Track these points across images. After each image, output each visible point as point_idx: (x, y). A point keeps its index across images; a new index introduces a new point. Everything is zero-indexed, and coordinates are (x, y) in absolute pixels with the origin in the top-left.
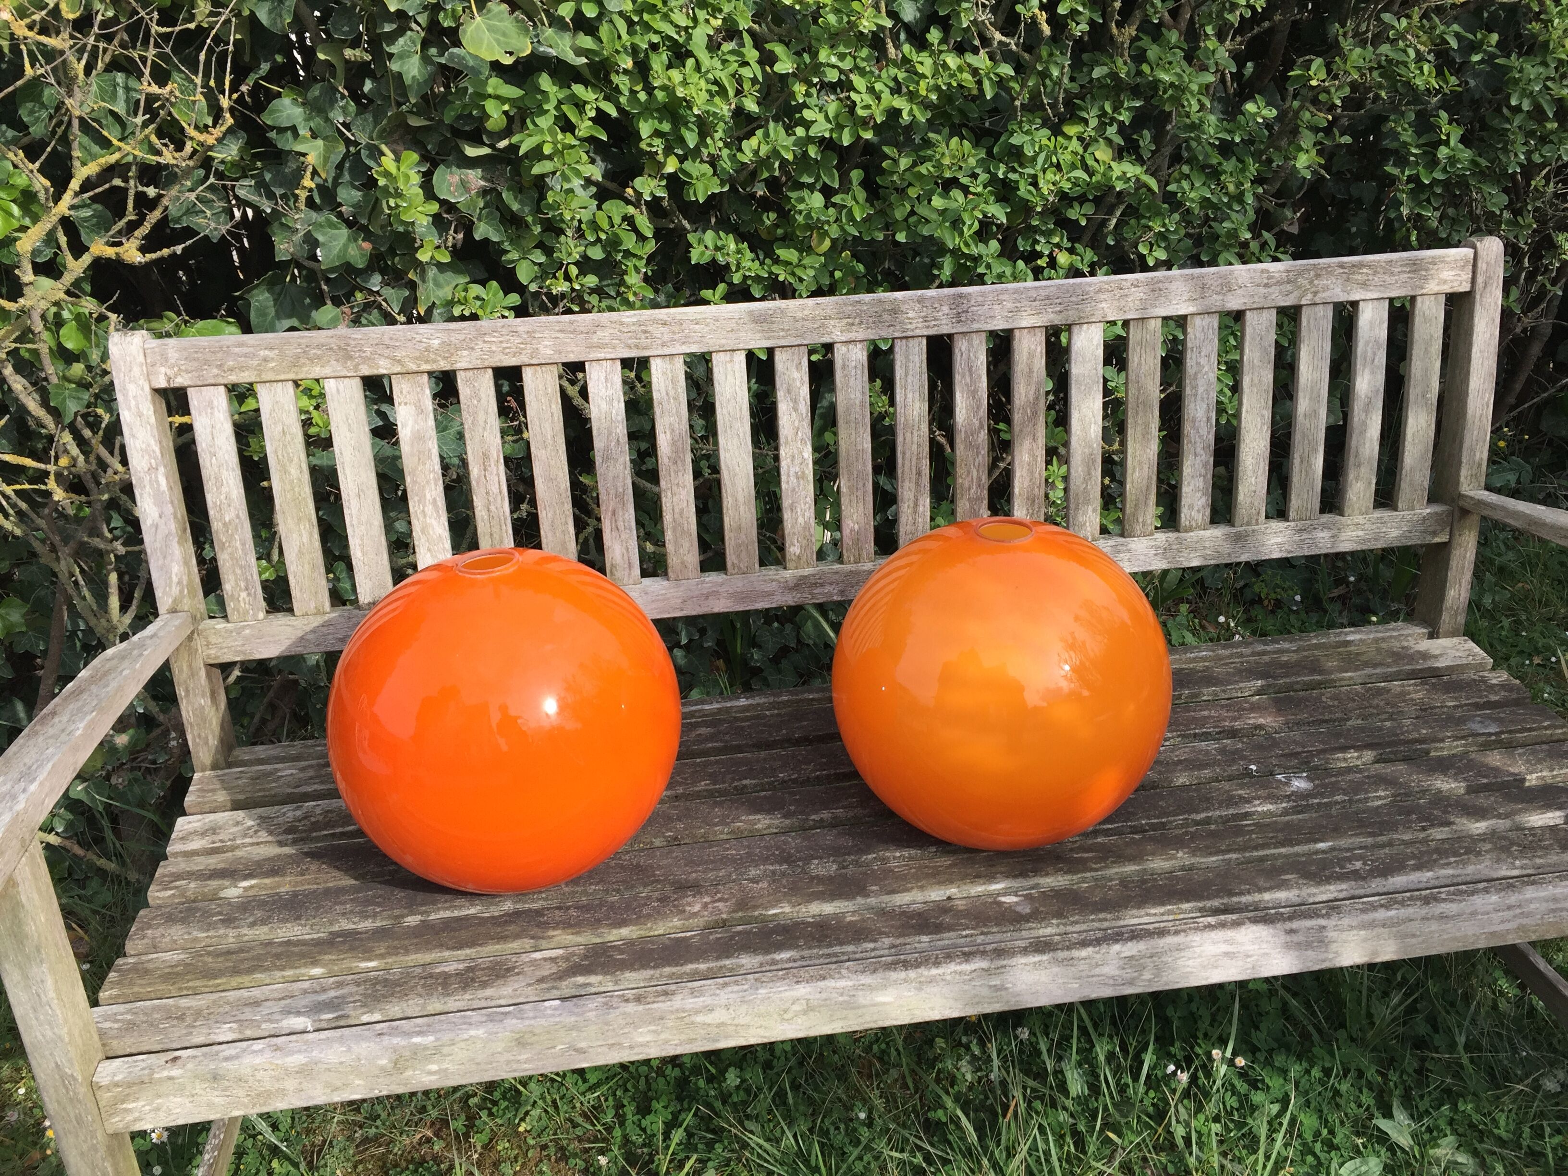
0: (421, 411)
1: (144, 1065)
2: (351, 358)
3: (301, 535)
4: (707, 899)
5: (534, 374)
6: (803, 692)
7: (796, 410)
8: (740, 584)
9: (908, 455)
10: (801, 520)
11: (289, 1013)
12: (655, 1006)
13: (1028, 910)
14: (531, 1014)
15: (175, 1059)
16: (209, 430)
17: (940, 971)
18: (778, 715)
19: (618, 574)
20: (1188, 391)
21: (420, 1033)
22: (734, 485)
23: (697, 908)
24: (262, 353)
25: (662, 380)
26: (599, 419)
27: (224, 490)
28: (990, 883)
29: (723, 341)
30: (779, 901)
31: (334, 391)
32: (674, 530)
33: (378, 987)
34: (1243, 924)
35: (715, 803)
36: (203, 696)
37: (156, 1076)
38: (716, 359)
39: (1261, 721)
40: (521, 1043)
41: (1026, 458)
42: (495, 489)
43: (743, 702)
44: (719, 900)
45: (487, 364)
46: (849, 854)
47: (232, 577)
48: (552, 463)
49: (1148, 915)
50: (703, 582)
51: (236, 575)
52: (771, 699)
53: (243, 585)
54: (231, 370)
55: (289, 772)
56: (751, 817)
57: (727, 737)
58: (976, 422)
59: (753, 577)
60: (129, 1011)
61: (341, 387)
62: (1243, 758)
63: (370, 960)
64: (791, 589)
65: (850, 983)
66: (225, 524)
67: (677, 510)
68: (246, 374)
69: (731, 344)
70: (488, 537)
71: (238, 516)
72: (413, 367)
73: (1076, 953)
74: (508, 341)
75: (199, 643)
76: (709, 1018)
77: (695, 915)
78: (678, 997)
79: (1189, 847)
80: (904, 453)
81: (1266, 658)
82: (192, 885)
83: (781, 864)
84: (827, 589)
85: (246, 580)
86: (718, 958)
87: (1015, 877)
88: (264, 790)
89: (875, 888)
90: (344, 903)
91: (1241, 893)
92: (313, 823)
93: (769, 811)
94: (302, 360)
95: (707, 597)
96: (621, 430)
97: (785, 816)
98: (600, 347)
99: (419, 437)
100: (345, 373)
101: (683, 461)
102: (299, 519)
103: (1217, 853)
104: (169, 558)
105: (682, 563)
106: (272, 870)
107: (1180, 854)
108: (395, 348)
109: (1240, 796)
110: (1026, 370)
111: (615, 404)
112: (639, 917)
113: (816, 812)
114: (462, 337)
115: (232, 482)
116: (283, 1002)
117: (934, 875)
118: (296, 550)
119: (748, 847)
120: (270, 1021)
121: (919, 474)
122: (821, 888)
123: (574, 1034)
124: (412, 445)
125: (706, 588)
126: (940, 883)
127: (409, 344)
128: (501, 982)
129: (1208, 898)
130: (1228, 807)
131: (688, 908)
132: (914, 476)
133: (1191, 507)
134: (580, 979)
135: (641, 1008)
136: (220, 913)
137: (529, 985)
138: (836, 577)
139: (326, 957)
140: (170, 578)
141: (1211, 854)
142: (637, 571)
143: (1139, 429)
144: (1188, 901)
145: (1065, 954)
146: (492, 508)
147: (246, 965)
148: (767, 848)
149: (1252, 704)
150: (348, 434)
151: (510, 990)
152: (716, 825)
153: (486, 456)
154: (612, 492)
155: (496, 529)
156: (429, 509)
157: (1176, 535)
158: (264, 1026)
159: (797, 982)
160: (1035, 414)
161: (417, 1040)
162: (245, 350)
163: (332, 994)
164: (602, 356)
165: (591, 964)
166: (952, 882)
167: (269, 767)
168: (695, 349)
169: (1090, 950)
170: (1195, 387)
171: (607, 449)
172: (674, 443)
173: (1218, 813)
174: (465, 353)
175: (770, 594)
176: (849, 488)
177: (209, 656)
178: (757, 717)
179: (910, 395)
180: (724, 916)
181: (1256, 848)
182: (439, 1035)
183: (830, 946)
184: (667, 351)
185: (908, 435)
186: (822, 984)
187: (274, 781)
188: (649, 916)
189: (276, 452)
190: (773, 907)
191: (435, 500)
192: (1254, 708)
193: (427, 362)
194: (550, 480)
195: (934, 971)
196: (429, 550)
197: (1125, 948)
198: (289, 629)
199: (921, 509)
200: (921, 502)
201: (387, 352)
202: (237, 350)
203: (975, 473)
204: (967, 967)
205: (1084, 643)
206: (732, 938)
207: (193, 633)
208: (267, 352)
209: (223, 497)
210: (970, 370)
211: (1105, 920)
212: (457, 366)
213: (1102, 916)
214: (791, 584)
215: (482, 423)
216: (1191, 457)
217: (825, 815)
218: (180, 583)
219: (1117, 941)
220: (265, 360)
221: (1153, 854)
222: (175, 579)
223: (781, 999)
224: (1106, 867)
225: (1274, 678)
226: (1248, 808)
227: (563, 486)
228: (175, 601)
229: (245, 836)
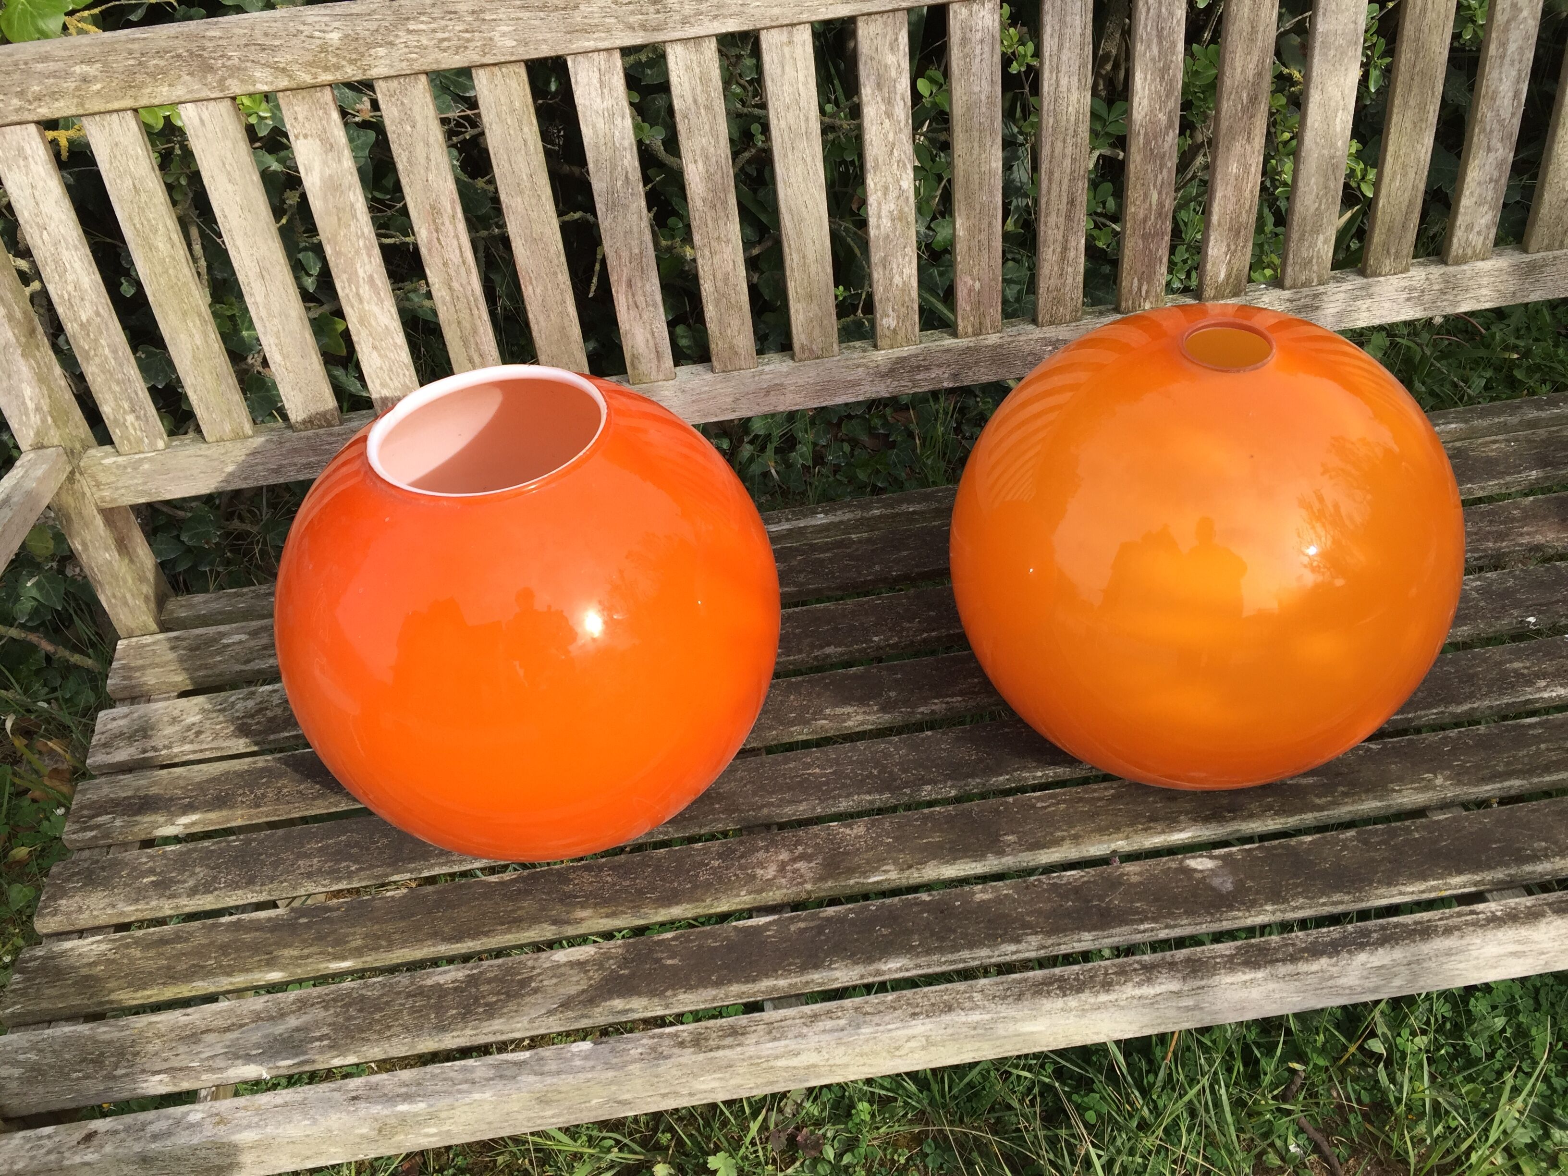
0: (329, 147)
1: (49, 1144)
2: (211, 69)
3: (191, 336)
4: (784, 856)
5: (491, 80)
6: (900, 502)
7: (889, 115)
8: (813, 373)
9: (1056, 175)
10: (897, 280)
11: (237, 1057)
12: (720, 1053)
13: (1229, 886)
14: (553, 1066)
15: (89, 1137)
16: (28, 191)
17: (1112, 997)
18: (869, 541)
19: (643, 367)
20: (1493, 49)
21: (407, 1098)
22: (800, 234)
23: (771, 872)
24: (78, 69)
25: (685, 79)
26: (597, 146)
27: (70, 277)
28: (1172, 830)
29: (776, 11)
30: (882, 861)
31: (197, 121)
32: (717, 302)
33: (352, 1012)
34: (1543, 915)
35: (790, 685)
36: (107, 549)
37: (66, 1163)
38: (768, 40)
39: (1539, 539)
40: (543, 1100)
41: (1234, 168)
42: (454, 257)
43: (821, 519)
44: (802, 857)
45: (417, 67)
46: (973, 775)
47: (109, 396)
48: (534, 215)
49: (1401, 893)
50: (762, 373)
51: (113, 392)
52: (859, 514)
53: (126, 406)
54: (39, 98)
55: (236, 638)
56: (839, 711)
57: (802, 578)
58: (1163, 118)
59: (829, 363)
60: (34, 1047)
61: (206, 115)
62: (1517, 605)
63: (344, 958)
64: (883, 376)
65: (987, 1017)
66: (82, 325)
67: (719, 276)
68: (61, 104)
69: (788, 14)
70: (454, 326)
71: (98, 314)
72: (308, 79)
73: (1303, 967)
74: (444, 29)
75: (84, 484)
76: (794, 1062)
77: (769, 884)
78: (751, 1039)
79: (1450, 767)
80: (1051, 173)
81: (1542, 433)
82: (118, 823)
83: (881, 793)
84: (935, 373)
85: (130, 399)
86: (803, 969)
87: (1207, 820)
88: (206, 667)
89: (1011, 838)
90: (307, 856)
91: (1535, 858)
92: (271, 720)
93: (862, 701)
94: (140, 78)
95: (768, 393)
96: (631, 161)
97: (884, 709)
98: (586, 30)
99: (332, 186)
100: (206, 93)
101: (725, 202)
102: (185, 314)
103: (1494, 777)
104: (16, 377)
105: (732, 347)
106: (218, 798)
107: (1439, 781)
108: (274, 49)
109: (1517, 674)
110: (1247, 28)
111: (618, 122)
112: (695, 887)
113: (925, 701)
114: (373, 26)
115: (78, 265)
116: (230, 1036)
117: (1092, 816)
118: (190, 356)
119: (837, 762)
120: (211, 1070)
121: (1072, 202)
122: (937, 838)
123: (614, 1088)
124: (325, 199)
125: (766, 380)
126: (1102, 830)
127: (294, 41)
128: (512, 1006)
129: (1490, 868)
130: (1501, 693)
131: (759, 872)
132: (1064, 207)
133: (1469, 227)
134: (618, 1004)
135: (701, 1057)
136: (152, 871)
137: (550, 1013)
138: (948, 356)
139: (288, 952)
140: (24, 403)
141: (1484, 780)
142: (669, 360)
143: (1409, 114)
144: (1460, 872)
145: (1290, 968)
146: (455, 285)
147: (182, 966)
148: (862, 763)
149: (1524, 510)
150: (230, 187)
151: (525, 1020)
152: (792, 723)
153: (435, 211)
154: (625, 255)
155: (465, 315)
156: (365, 291)
157: (1441, 269)
158: (204, 1077)
159: (914, 1015)
160: (1254, 99)
161: (403, 1108)
162: (52, 66)
163: (293, 1022)
164: (591, 45)
165: (632, 976)
166: (1118, 830)
167: (211, 630)
168: (732, 26)
169: (1324, 961)
170: (1503, 44)
171: (611, 191)
172: (709, 177)
173: (1487, 703)
174: (381, 51)
175: (856, 384)
176: (969, 229)
177: (103, 499)
178: (840, 544)
179: (1064, 82)
180: (809, 887)
181: (1547, 769)
182: (432, 1100)
183: (955, 949)
184: (691, 32)
185: (1059, 145)
186: (946, 1018)
187: (219, 652)
188: (708, 885)
189: (131, 218)
190: (875, 870)
191: (371, 277)
192: (1528, 517)
193: (326, 69)
194: (533, 240)
195: (1103, 998)
196: (375, 348)
197: (1372, 959)
198: (202, 461)
199: (1072, 254)
200: (1072, 244)
201: (263, 57)
202: (40, 67)
203: (1155, 196)
204: (1148, 991)
205: (1336, 506)
206: (820, 930)
207: (72, 473)
208: (85, 68)
209: (70, 288)
210: (1160, 37)
211: (1342, 903)
212: (374, 73)
213: (1336, 897)
214: (883, 370)
215: (423, 161)
216: (1482, 153)
217: (937, 706)
218: (38, 409)
219: (1362, 947)
220: (85, 80)
221: (1400, 780)
222: (31, 405)
223: (891, 1038)
224: (1335, 804)
225: (1555, 465)
226: (1529, 694)
227: (553, 250)
228: (37, 434)
229: (183, 740)
